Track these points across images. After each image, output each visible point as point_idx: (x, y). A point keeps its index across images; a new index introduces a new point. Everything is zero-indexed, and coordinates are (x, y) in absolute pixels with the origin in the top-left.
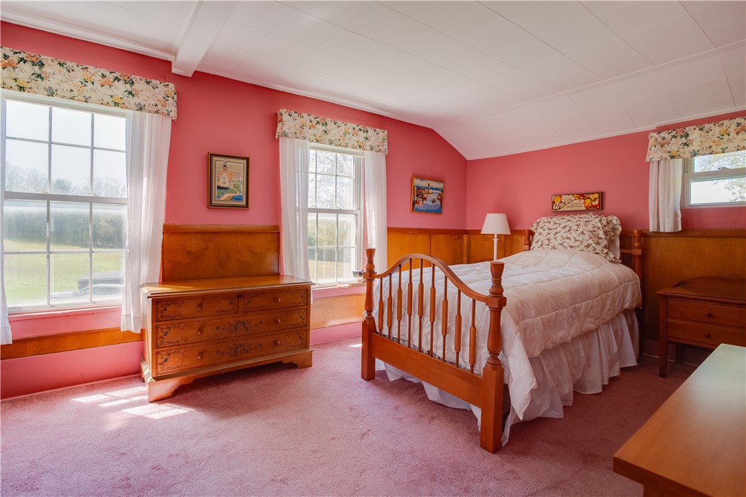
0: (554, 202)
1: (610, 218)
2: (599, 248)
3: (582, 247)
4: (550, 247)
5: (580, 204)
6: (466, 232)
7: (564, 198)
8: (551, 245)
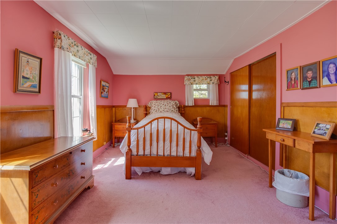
0: (155, 95)
1: (176, 101)
2: (175, 111)
3: (170, 111)
4: (159, 112)
5: (164, 96)
6: (114, 106)
7: (159, 94)
8: (160, 111)
